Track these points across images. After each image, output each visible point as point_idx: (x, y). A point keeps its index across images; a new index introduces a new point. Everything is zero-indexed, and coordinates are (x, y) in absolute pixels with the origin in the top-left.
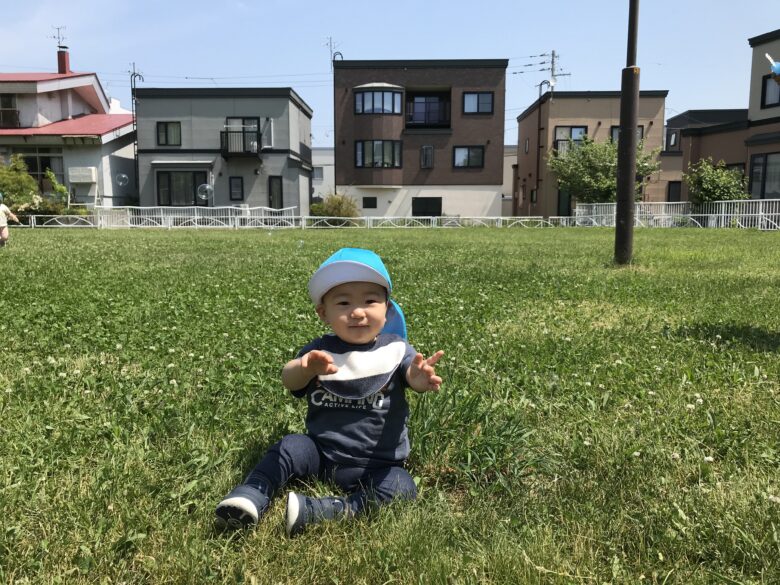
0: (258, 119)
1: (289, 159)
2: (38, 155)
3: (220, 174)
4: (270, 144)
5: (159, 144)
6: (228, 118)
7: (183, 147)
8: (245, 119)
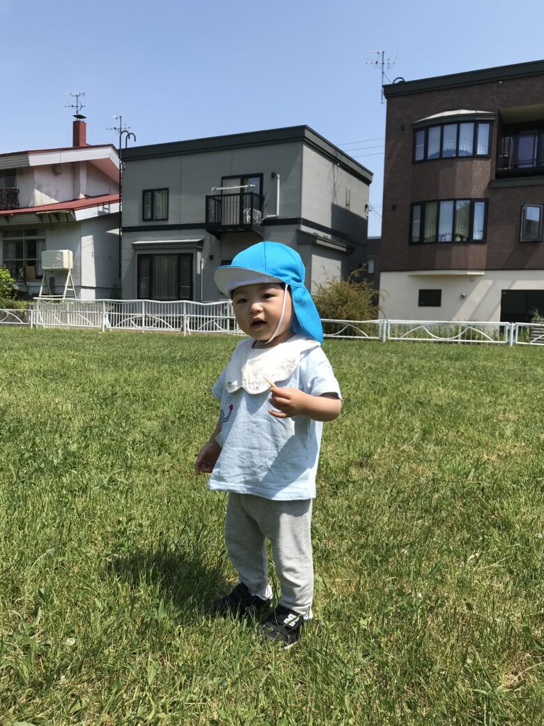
0: (261, 176)
1: (300, 232)
2: (24, 238)
3: (211, 258)
4: (276, 213)
5: (144, 220)
6: (223, 178)
7: (171, 222)
8: (244, 179)
